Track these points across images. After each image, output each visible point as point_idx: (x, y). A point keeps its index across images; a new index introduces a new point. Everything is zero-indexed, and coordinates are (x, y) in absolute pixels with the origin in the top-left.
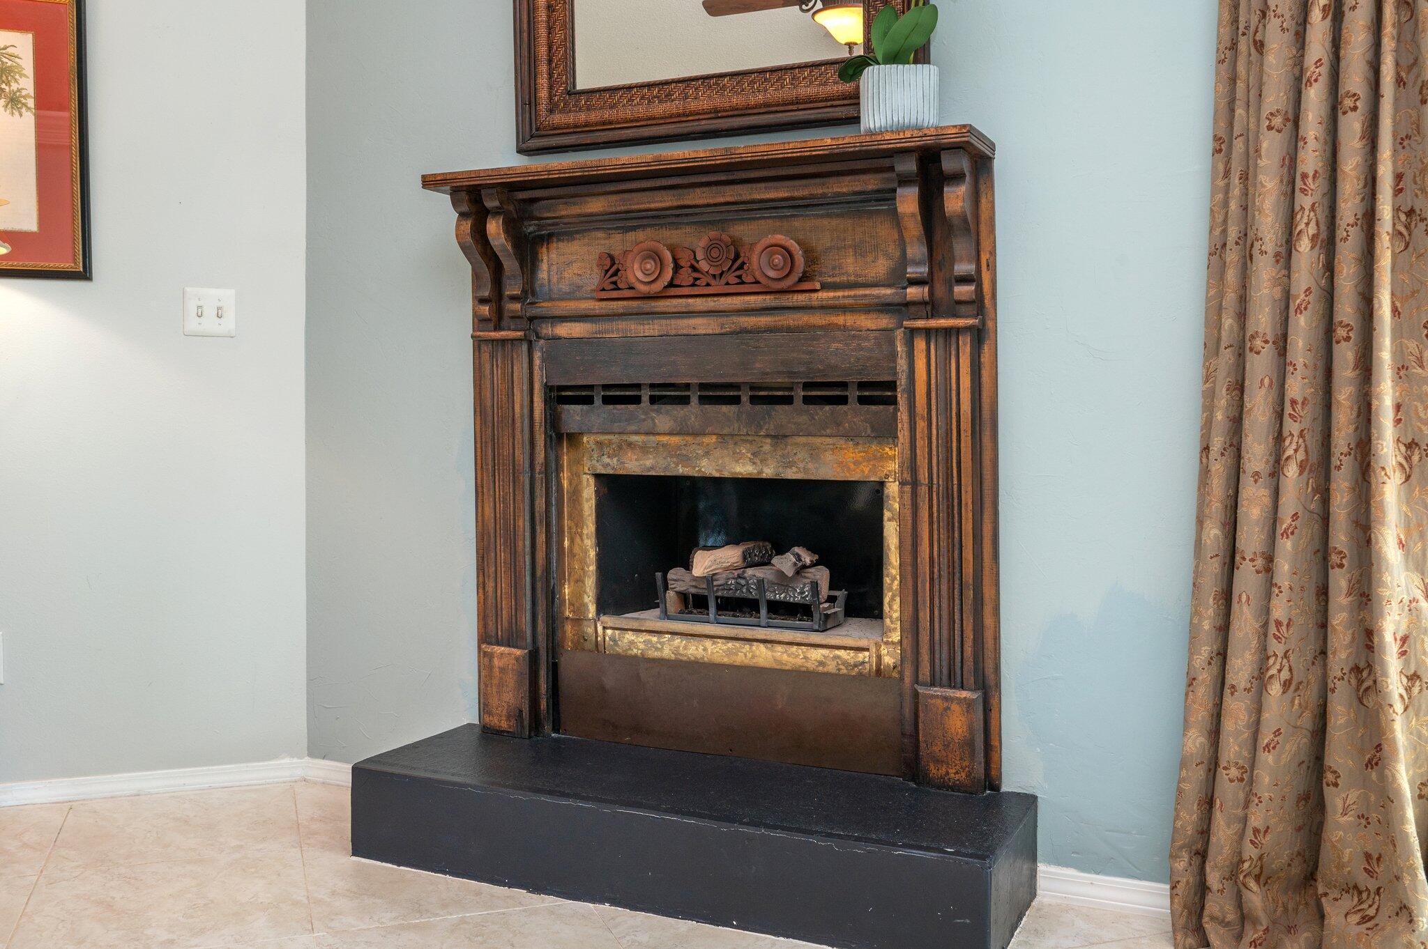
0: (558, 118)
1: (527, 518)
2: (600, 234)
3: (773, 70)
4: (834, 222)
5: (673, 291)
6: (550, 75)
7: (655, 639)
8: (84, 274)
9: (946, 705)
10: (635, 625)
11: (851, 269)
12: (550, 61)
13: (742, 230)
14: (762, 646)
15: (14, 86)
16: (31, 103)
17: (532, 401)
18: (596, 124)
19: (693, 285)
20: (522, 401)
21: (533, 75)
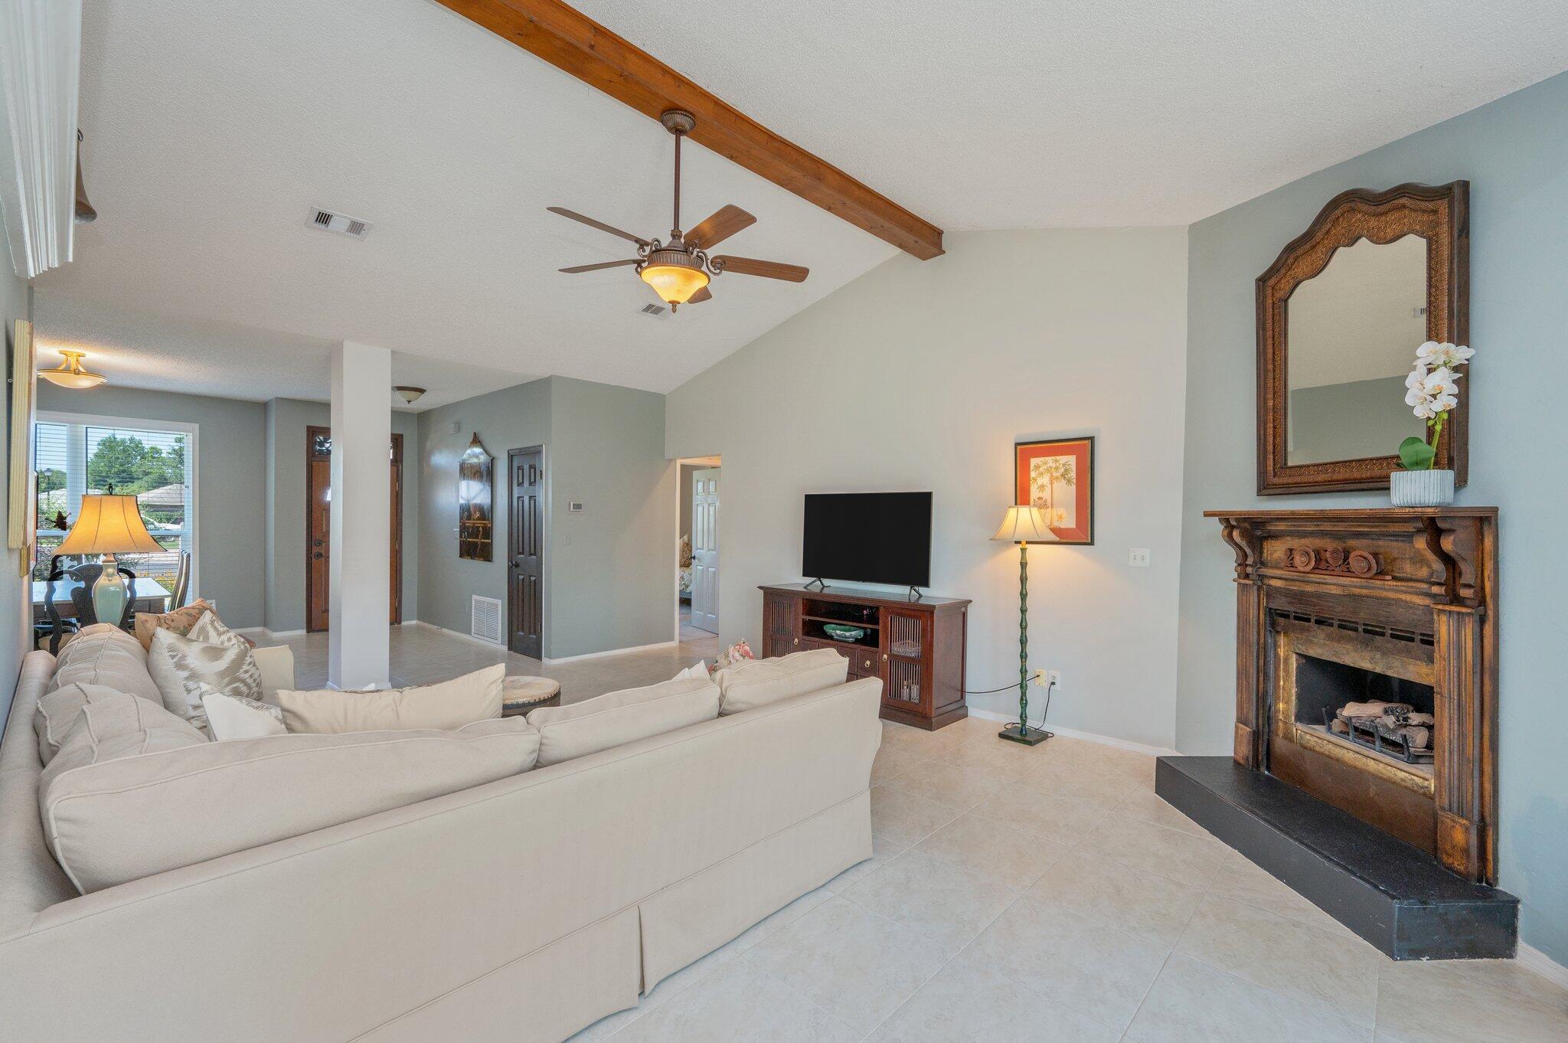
0: (1276, 480)
1: (1255, 668)
2: (1289, 539)
3: (1378, 459)
4: (1400, 544)
5: (1317, 571)
6: (1274, 459)
7: (1320, 741)
8: (1092, 543)
9: (1453, 824)
10: (1311, 732)
11: (1408, 570)
12: (1274, 453)
13: (1352, 543)
14: (1372, 761)
15: (1069, 476)
16: (1074, 481)
17: (1259, 614)
18: (1292, 484)
19: (1326, 569)
20: (1253, 613)
21: (1265, 458)
